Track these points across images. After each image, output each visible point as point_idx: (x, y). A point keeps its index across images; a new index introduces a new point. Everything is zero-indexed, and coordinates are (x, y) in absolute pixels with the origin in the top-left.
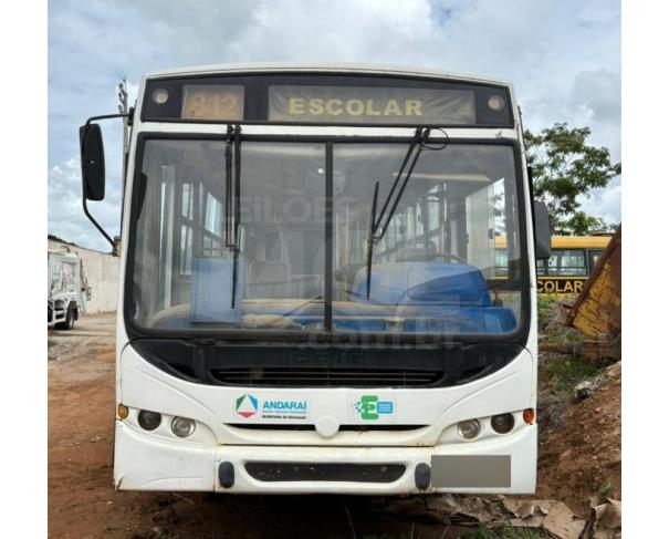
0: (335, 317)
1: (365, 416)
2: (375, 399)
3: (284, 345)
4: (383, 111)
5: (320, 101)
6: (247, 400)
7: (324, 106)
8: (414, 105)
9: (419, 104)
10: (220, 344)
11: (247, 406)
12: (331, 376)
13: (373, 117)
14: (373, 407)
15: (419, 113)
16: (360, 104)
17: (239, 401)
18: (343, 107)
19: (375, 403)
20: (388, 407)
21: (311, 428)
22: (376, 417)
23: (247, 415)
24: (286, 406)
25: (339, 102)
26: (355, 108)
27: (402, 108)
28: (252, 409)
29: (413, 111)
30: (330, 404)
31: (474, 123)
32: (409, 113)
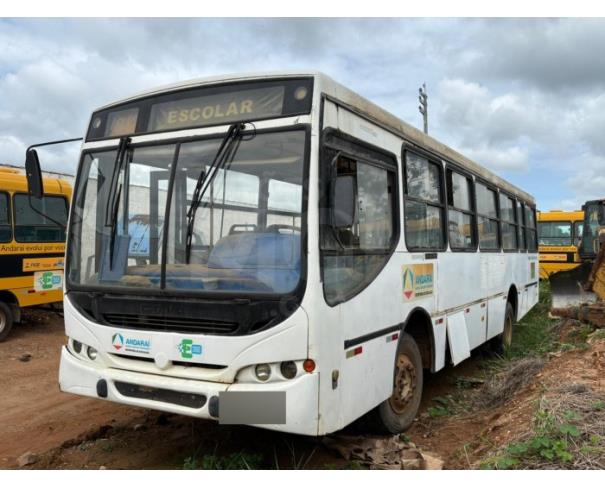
0: (167, 278)
1: (184, 355)
2: (190, 342)
3: (139, 298)
4: (225, 113)
5: (187, 111)
6: (118, 338)
7: (188, 114)
8: (247, 104)
9: (250, 103)
10: (107, 296)
11: (118, 341)
12: (168, 323)
13: (219, 118)
14: (189, 349)
15: (249, 111)
16: (211, 108)
17: (114, 337)
18: (200, 114)
19: (190, 345)
20: (199, 349)
21: (151, 360)
22: (190, 356)
23: (118, 347)
24: (138, 343)
25: (198, 110)
26: (207, 113)
27: (239, 109)
28: (120, 344)
29: (245, 110)
30: (164, 344)
31: (279, 114)
32: (242, 111)
